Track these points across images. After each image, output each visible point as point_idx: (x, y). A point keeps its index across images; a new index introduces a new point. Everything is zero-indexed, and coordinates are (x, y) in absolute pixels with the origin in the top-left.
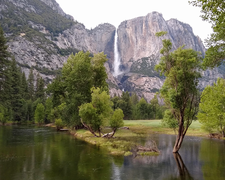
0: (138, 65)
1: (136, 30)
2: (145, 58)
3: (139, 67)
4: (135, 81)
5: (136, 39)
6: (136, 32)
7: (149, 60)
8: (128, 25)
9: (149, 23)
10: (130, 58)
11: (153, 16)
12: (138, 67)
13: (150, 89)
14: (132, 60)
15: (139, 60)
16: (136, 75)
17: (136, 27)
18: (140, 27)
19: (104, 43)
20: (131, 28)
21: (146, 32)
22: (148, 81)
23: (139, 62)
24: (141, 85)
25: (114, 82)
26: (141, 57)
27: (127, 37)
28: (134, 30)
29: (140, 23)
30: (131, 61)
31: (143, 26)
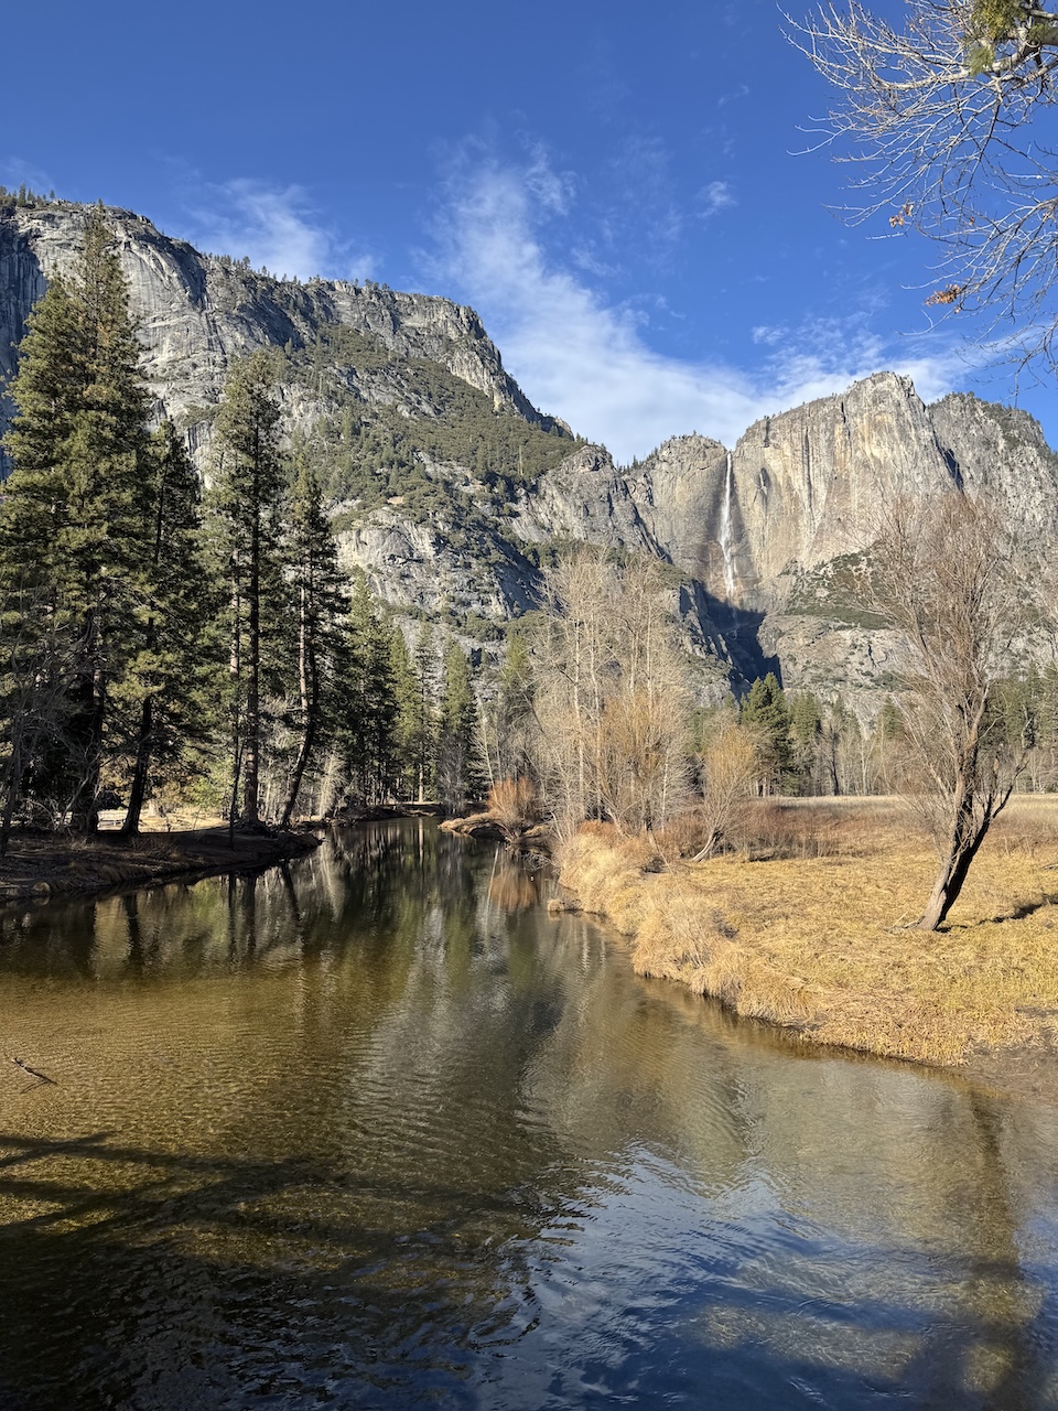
0: (818, 586)
1: (808, 451)
2: (846, 555)
3: (822, 593)
5: (807, 487)
6: (806, 460)
7: (863, 566)
8: (774, 436)
9: (859, 420)
10: (785, 560)
11: (876, 391)
12: (818, 594)
13: (868, 674)
14: (793, 570)
15: (823, 565)
16: (812, 622)
17: (807, 441)
18: (823, 438)
19: (682, 511)
20: (785, 445)
21: (849, 455)
22: (861, 646)
23: (822, 572)
24: (832, 660)
26: (831, 555)
27: (772, 479)
28: (799, 453)
29: (823, 426)
30: (788, 573)
31: (833, 433)
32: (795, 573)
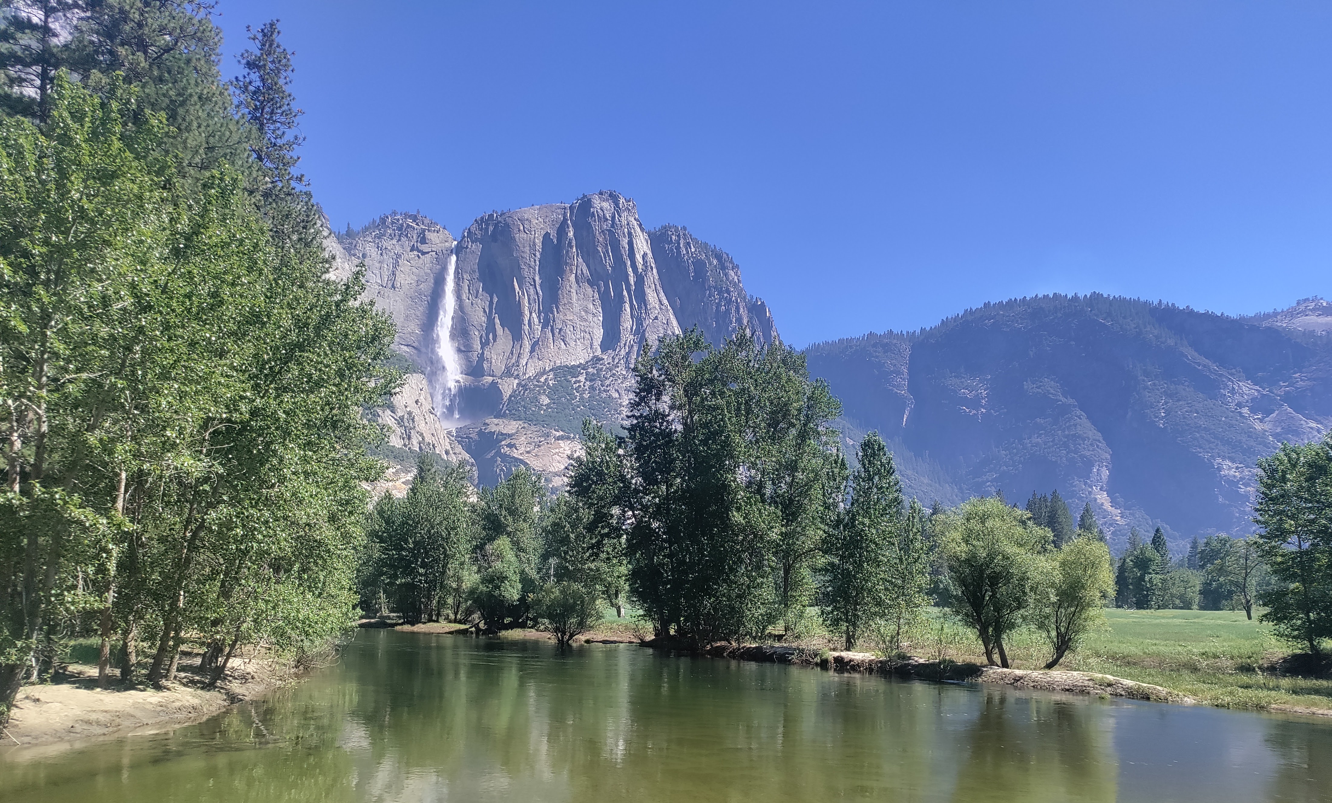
0: (539, 393)
2: (567, 366)
3: (545, 400)
4: (528, 452)
7: (582, 378)
11: (601, 209)
12: (540, 401)
14: (516, 373)
15: (544, 372)
16: (533, 430)
21: (574, 268)
23: (542, 380)
24: (552, 469)
25: (447, 453)
26: (552, 363)
30: (510, 375)
32: (517, 377)
